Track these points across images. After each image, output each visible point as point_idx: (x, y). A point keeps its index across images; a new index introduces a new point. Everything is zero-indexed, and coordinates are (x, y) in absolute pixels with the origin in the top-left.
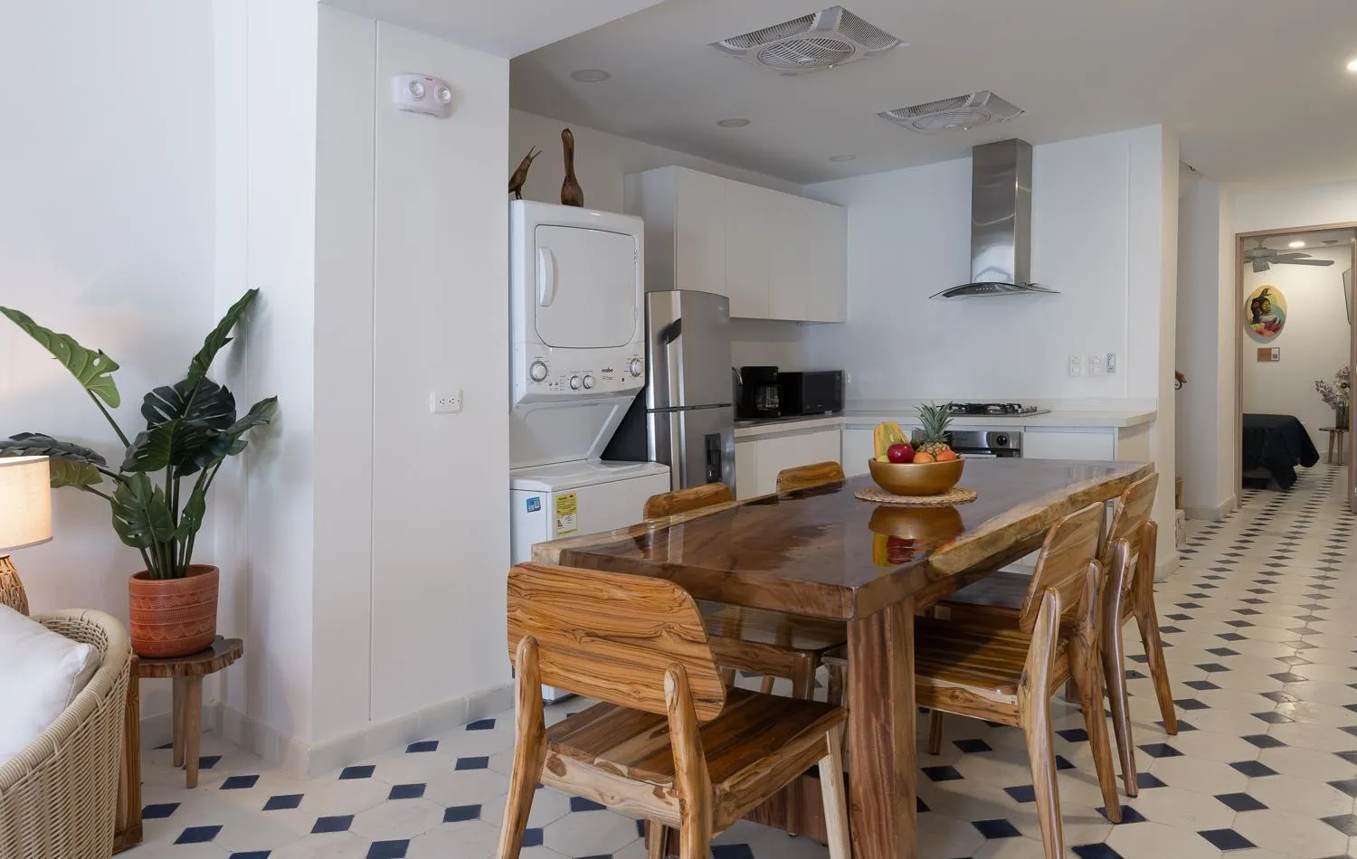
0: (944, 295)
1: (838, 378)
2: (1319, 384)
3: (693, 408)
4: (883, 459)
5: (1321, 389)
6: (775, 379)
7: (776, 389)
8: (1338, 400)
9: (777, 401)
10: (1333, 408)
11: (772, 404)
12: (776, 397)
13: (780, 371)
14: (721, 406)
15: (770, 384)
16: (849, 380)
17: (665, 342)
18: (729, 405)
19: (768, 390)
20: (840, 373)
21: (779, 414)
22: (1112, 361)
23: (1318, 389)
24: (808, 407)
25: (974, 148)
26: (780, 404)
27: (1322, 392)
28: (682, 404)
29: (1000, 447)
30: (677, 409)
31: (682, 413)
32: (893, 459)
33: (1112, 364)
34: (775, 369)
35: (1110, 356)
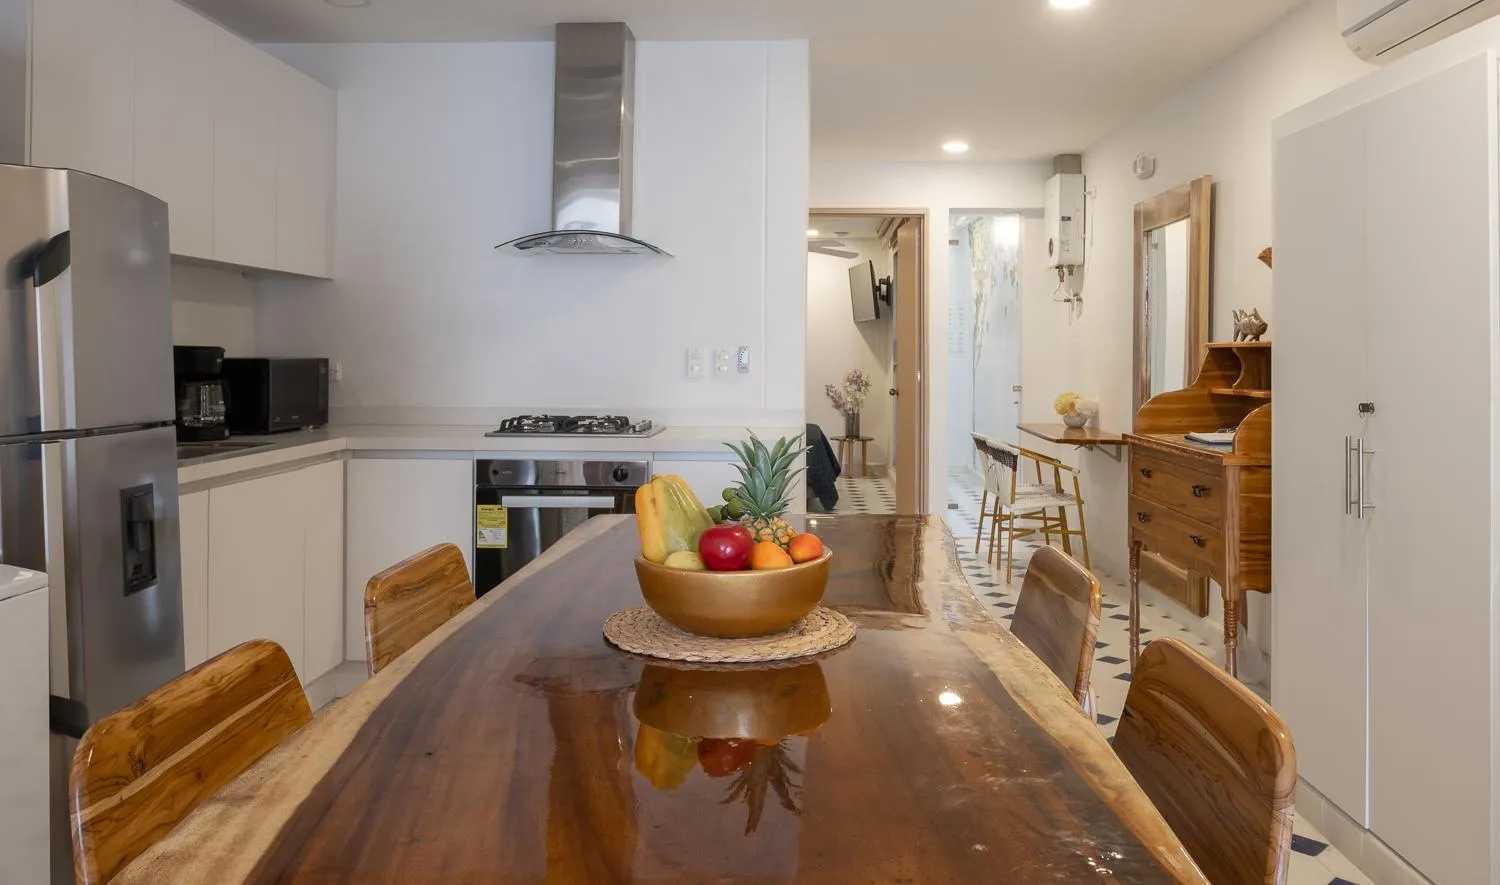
0: (516, 245)
1: (322, 371)
2: (829, 389)
3: (89, 433)
4: (684, 560)
5: (831, 394)
6: (218, 370)
7: (219, 387)
8: (849, 406)
9: (223, 409)
10: (843, 415)
11: (211, 414)
12: (222, 402)
13: (227, 355)
14: (149, 426)
15: (209, 378)
16: (339, 371)
17: (30, 281)
18: (164, 424)
19: (205, 391)
20: (325, 361)
21: (227, 433)
22: (745, 355)
23: (828, 394)
24: (278, 420)
25: (559, 26)
26: (227, 415)
27: (833, 397)
28: (71, 424)
29: (618, 484)
30: (55, 436)
31: (71, 443)
32: (712, 562)
33: (744, 360)
34: (219, 351)
35: (741, 350)
